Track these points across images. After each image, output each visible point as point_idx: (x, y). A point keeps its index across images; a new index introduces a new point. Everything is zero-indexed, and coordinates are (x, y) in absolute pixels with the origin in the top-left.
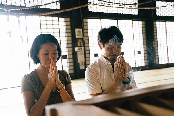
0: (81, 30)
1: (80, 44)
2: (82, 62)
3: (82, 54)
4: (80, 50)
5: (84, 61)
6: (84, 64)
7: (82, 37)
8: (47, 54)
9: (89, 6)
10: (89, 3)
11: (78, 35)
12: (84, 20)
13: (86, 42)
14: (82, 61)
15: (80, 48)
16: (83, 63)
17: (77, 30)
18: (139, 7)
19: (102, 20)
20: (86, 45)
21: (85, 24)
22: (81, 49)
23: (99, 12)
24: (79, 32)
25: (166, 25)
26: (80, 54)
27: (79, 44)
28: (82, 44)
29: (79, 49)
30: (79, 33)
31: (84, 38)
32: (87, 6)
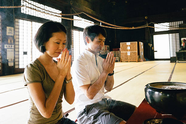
0: (13, 28)
2: (11, 59)
3: (12, 51)
4: (10, 47)
5: (13, 59)
6: (13, 61)
7: (13, 35)
8: (58, 43)
9: (22, 8)
10: (21, 5)
11: (9, 33)
12: (16, 20)
13: (17, 40)
14: (12, 58)
15: (10, 45)
16: (12, 60)
17: (8, 28)
19: (33, 22)
20: (16, 43)
21: (16, 23)
22: (12, 46)
23: (30, 15)
24: (10, 30)
26: (10, 51)
27: (9, 41)
28: (12, 41)
29: (9, 46)
30: (11, 31)
32: (19, 7)
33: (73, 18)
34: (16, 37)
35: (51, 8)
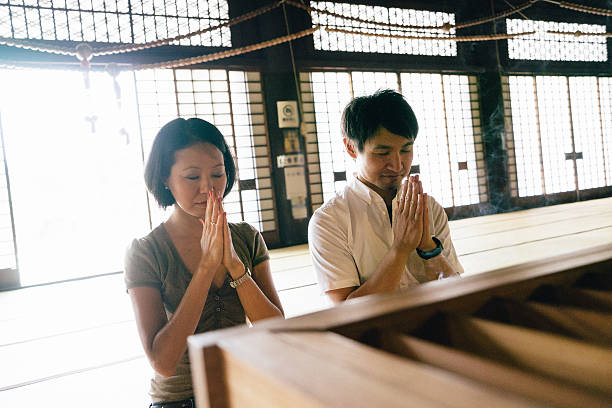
0: (294, 104)
1: (293, 146)
2: (300, 198)
3: (298, 174)
4: (293, 163)
5: (305, 195)
6: (304, 202)
7: (296, 125)
8: (196, 178)
9: (316, 34)
10: (314, 27)
11: (284, 120)
12: (303, 76)
13: (310, 138)
14: (300, 195)
15: (292, 157)
16: (301, 202)
17: (281, 105)
18: (459, 33)
19: (353, 73)
20: (310, 148)
21: (304, 87)
22: (296, 159)
23: (344, 50)
24: (288, 110)
25: (535, 85)
26: (293, 175)
27: (287, 145)
28: (297, 145)
29: (289, 160)
30: (288, 114)
31: (303, 128)
32: (308, 33)
33: (502, 29)
34: (306, 129)
35: (412, 11)
